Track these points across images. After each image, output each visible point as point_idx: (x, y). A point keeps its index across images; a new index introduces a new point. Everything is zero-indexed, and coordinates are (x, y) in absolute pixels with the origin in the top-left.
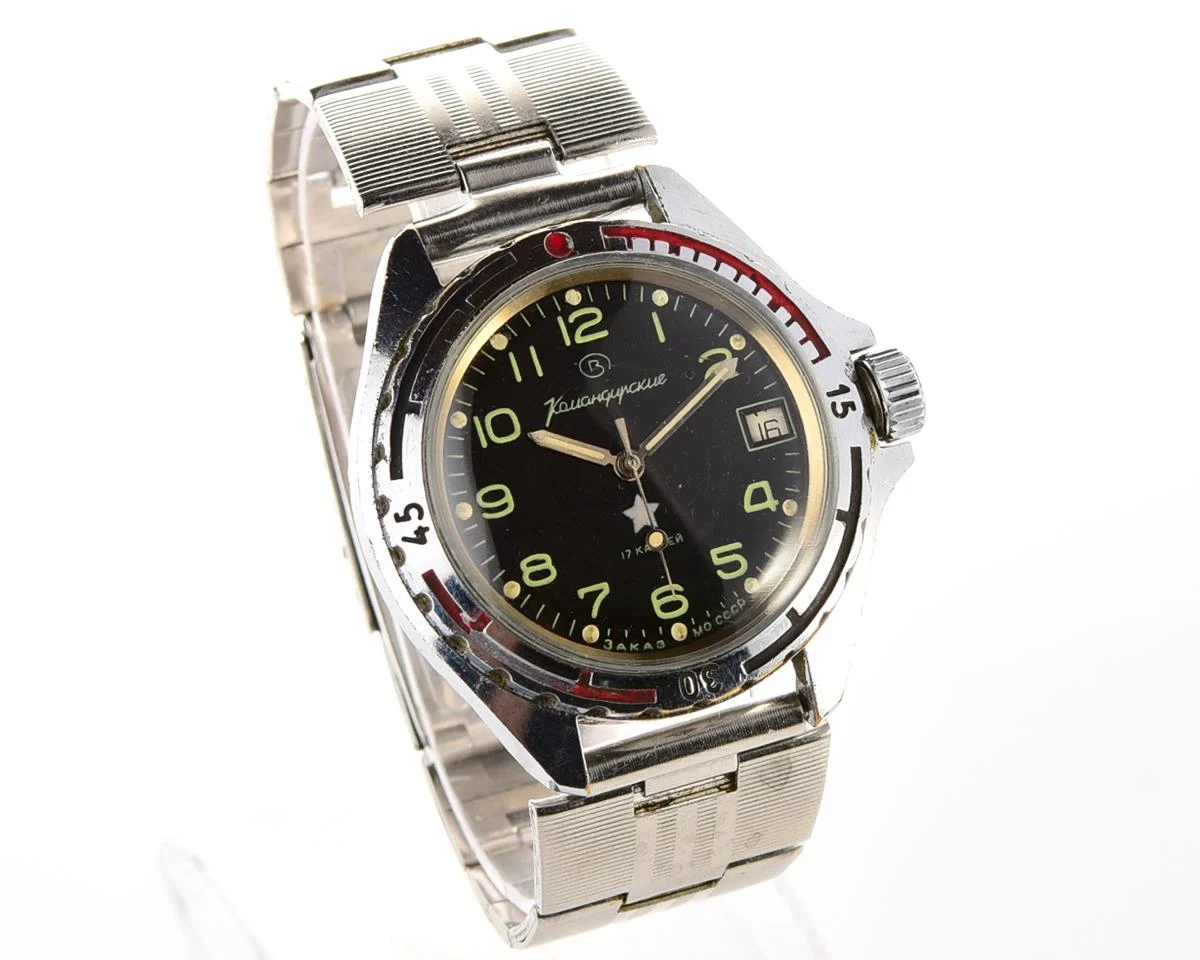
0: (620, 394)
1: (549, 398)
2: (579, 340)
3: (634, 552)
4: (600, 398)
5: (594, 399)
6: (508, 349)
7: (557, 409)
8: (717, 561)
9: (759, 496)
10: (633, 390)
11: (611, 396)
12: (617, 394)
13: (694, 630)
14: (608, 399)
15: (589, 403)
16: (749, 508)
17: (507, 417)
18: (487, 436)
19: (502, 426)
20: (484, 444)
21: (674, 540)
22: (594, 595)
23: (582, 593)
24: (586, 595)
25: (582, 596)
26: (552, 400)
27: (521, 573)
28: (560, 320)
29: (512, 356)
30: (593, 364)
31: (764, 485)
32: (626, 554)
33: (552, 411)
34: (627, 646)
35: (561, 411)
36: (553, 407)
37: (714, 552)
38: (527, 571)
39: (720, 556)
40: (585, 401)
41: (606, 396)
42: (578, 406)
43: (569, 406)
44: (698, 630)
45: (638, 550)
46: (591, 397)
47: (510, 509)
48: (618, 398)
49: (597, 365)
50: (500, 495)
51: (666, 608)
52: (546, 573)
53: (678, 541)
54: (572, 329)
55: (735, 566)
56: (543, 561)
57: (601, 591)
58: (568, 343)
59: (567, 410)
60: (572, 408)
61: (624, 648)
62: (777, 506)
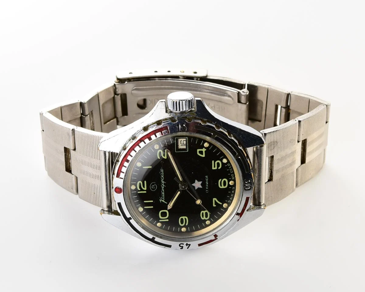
0: (163, 182)
1: (159, 201)
2: (145, 189)
3: (207, 190)
4: (163, 188)
5: (163, 189)
6: (143, 208)
7: (163, 200)
8: (216, 168)
9: (201, 152)
10: (163, 178)
11: (163, 185)
12: (163, 183)
13: (233, 179)
14: (164, 186)
15: (163, 191)
16: (204, 156)
17: (162, 213)
18: (165, 219)
19: (164, 214)
20: (168, 220)
21: (207, 178)
22: (216, 203)
23: (214, 205)
24: (215, 205)
25: (215, 206)
26: (160, 200)
27: (205, 220)
28: (138, 192)
29: (145, 207)
30: (153, 187)
31: (198, 150)
32: (207, 192)
33: (163, 201)
34: (231, 197)
35: (164, 199)
36: (162, 200)
37: (213, 168)
38: (204, 218)
39: (215, 167)
40: (163, 192)
41: (163, 186)
42: (164, 194)
43: (163, 196)
44: (233, 178)
45: (207, 188)
46: (162, 190)
47: (187, 218)
48: (164, 183)
49: (154, 186)
50: (182, 219)
51: (225, 185)
52: (206, 213)
53: (207, 177)
54: (142, 190)
55: (218, 164)
56: (203, 213)
57: (215, 200)
58: (145, 192)
59: (164, 197)
60: (164, 196)
61: (232, 198)
62: (205, 149)
